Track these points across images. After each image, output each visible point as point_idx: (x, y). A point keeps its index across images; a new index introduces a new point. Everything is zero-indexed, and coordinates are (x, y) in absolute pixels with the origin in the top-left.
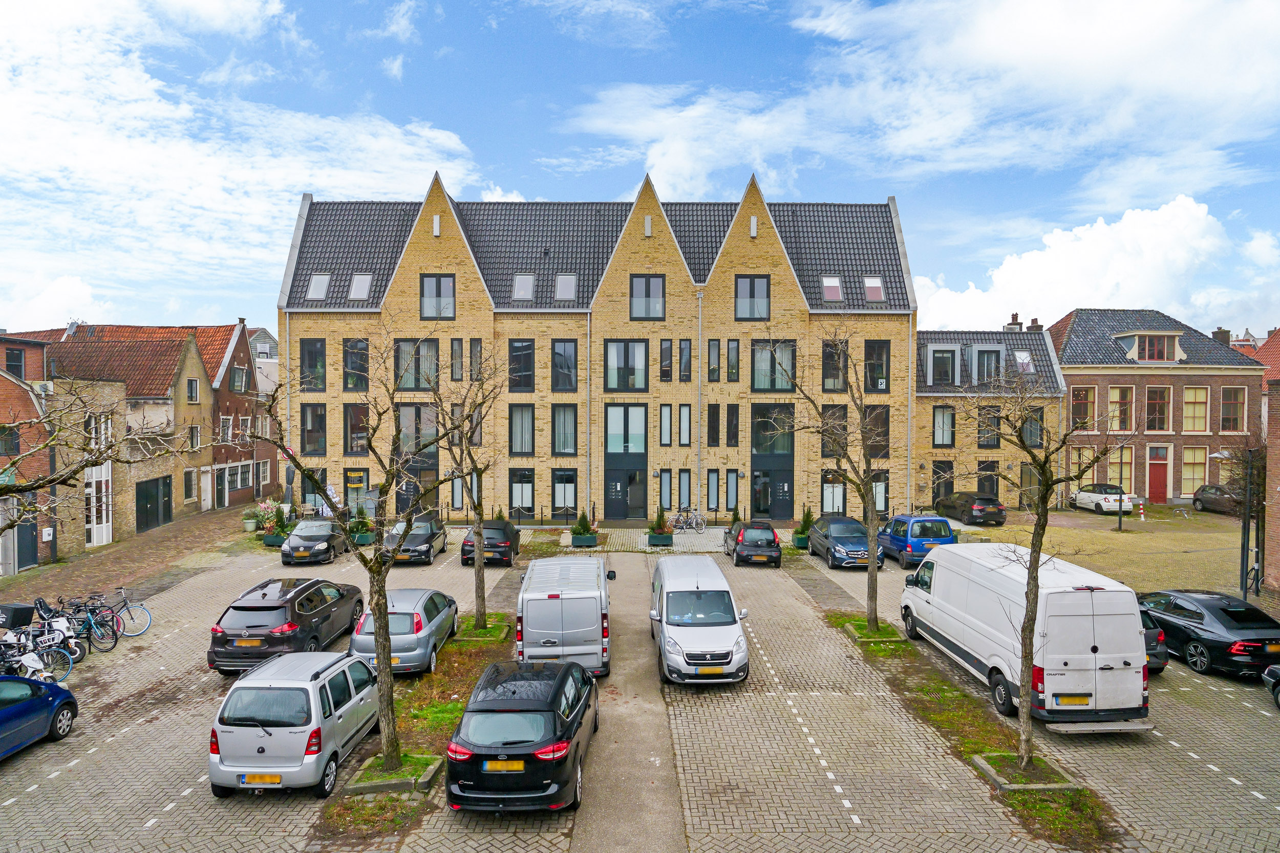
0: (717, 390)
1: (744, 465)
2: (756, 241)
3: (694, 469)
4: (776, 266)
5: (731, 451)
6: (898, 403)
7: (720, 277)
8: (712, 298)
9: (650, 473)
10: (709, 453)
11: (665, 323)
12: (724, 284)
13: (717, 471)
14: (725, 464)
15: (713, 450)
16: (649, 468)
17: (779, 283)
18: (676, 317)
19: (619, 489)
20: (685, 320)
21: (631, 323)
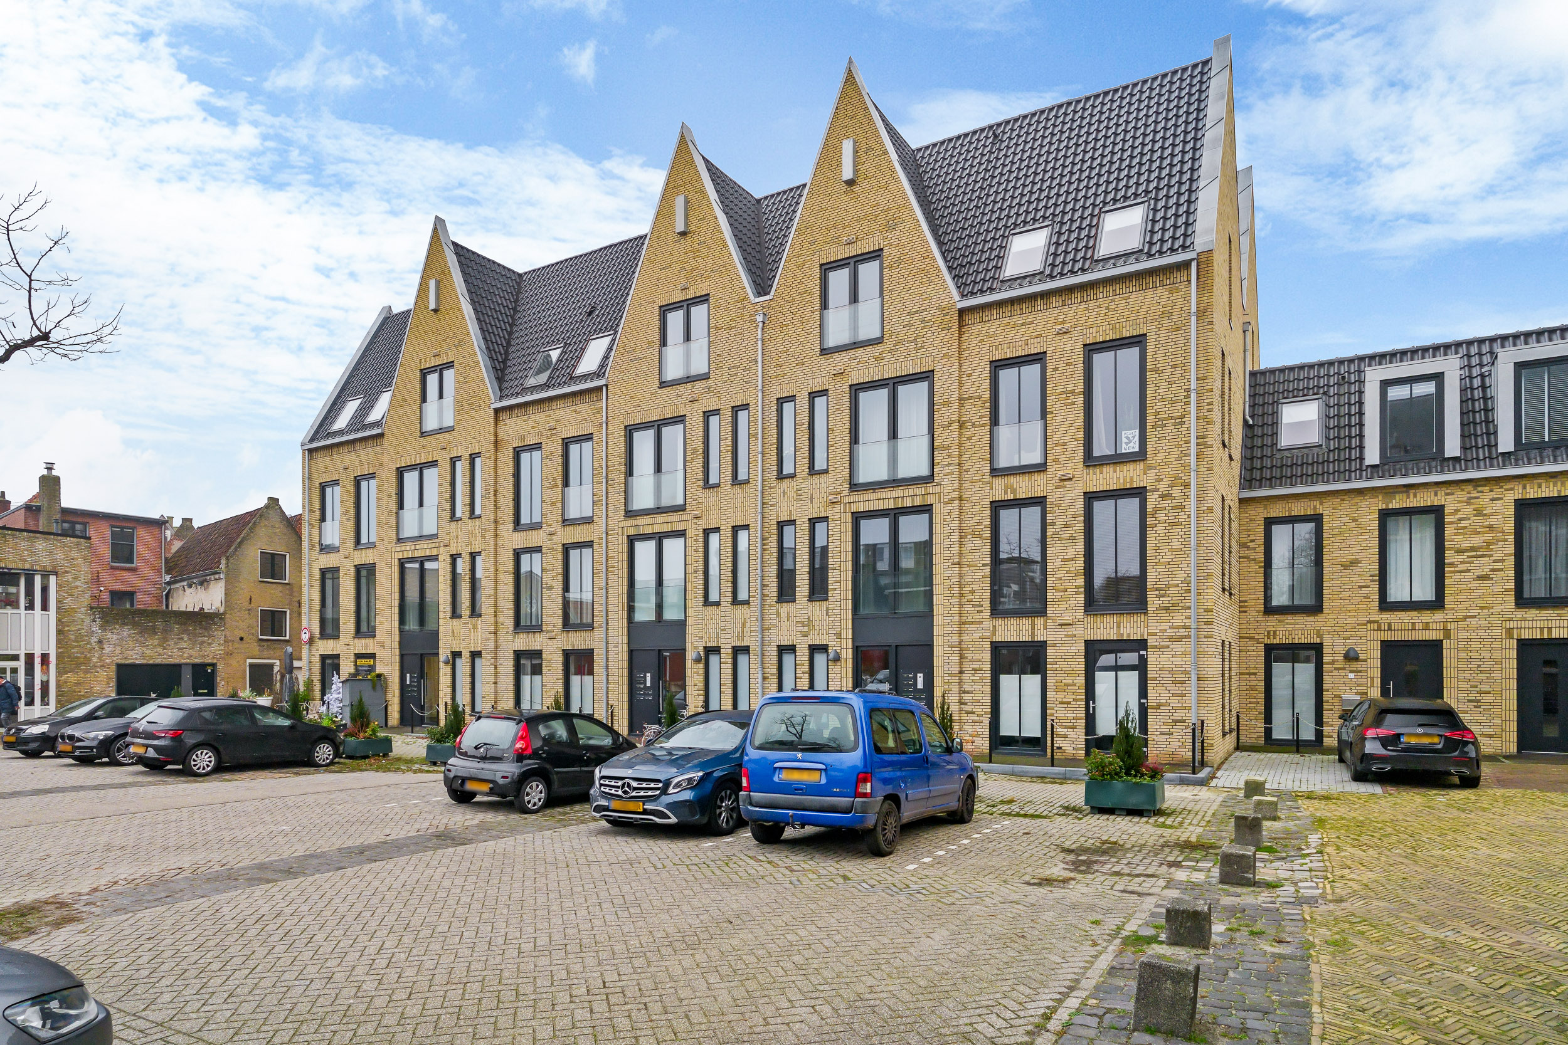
0: (791, 493)
1: (839, 636)
2: (856, 188)
3: (755, 647)
4: (891, 228)
5: (816, 610)
6: (1168, 481)
7: (794, 277)
8: (782, 318)
9: (690, 655)
10: (778, 615)
11: (710, 382)
12: (802, 288)
13: (792, 649)
14: (805, 635)
15: (785, 608)
16: (689, 647)
17: (900, 261)
18: (725, 369)
19: (648, 684)
20: (740, 370)
21: (660, 391)
